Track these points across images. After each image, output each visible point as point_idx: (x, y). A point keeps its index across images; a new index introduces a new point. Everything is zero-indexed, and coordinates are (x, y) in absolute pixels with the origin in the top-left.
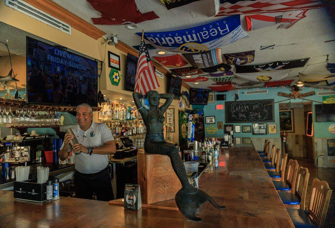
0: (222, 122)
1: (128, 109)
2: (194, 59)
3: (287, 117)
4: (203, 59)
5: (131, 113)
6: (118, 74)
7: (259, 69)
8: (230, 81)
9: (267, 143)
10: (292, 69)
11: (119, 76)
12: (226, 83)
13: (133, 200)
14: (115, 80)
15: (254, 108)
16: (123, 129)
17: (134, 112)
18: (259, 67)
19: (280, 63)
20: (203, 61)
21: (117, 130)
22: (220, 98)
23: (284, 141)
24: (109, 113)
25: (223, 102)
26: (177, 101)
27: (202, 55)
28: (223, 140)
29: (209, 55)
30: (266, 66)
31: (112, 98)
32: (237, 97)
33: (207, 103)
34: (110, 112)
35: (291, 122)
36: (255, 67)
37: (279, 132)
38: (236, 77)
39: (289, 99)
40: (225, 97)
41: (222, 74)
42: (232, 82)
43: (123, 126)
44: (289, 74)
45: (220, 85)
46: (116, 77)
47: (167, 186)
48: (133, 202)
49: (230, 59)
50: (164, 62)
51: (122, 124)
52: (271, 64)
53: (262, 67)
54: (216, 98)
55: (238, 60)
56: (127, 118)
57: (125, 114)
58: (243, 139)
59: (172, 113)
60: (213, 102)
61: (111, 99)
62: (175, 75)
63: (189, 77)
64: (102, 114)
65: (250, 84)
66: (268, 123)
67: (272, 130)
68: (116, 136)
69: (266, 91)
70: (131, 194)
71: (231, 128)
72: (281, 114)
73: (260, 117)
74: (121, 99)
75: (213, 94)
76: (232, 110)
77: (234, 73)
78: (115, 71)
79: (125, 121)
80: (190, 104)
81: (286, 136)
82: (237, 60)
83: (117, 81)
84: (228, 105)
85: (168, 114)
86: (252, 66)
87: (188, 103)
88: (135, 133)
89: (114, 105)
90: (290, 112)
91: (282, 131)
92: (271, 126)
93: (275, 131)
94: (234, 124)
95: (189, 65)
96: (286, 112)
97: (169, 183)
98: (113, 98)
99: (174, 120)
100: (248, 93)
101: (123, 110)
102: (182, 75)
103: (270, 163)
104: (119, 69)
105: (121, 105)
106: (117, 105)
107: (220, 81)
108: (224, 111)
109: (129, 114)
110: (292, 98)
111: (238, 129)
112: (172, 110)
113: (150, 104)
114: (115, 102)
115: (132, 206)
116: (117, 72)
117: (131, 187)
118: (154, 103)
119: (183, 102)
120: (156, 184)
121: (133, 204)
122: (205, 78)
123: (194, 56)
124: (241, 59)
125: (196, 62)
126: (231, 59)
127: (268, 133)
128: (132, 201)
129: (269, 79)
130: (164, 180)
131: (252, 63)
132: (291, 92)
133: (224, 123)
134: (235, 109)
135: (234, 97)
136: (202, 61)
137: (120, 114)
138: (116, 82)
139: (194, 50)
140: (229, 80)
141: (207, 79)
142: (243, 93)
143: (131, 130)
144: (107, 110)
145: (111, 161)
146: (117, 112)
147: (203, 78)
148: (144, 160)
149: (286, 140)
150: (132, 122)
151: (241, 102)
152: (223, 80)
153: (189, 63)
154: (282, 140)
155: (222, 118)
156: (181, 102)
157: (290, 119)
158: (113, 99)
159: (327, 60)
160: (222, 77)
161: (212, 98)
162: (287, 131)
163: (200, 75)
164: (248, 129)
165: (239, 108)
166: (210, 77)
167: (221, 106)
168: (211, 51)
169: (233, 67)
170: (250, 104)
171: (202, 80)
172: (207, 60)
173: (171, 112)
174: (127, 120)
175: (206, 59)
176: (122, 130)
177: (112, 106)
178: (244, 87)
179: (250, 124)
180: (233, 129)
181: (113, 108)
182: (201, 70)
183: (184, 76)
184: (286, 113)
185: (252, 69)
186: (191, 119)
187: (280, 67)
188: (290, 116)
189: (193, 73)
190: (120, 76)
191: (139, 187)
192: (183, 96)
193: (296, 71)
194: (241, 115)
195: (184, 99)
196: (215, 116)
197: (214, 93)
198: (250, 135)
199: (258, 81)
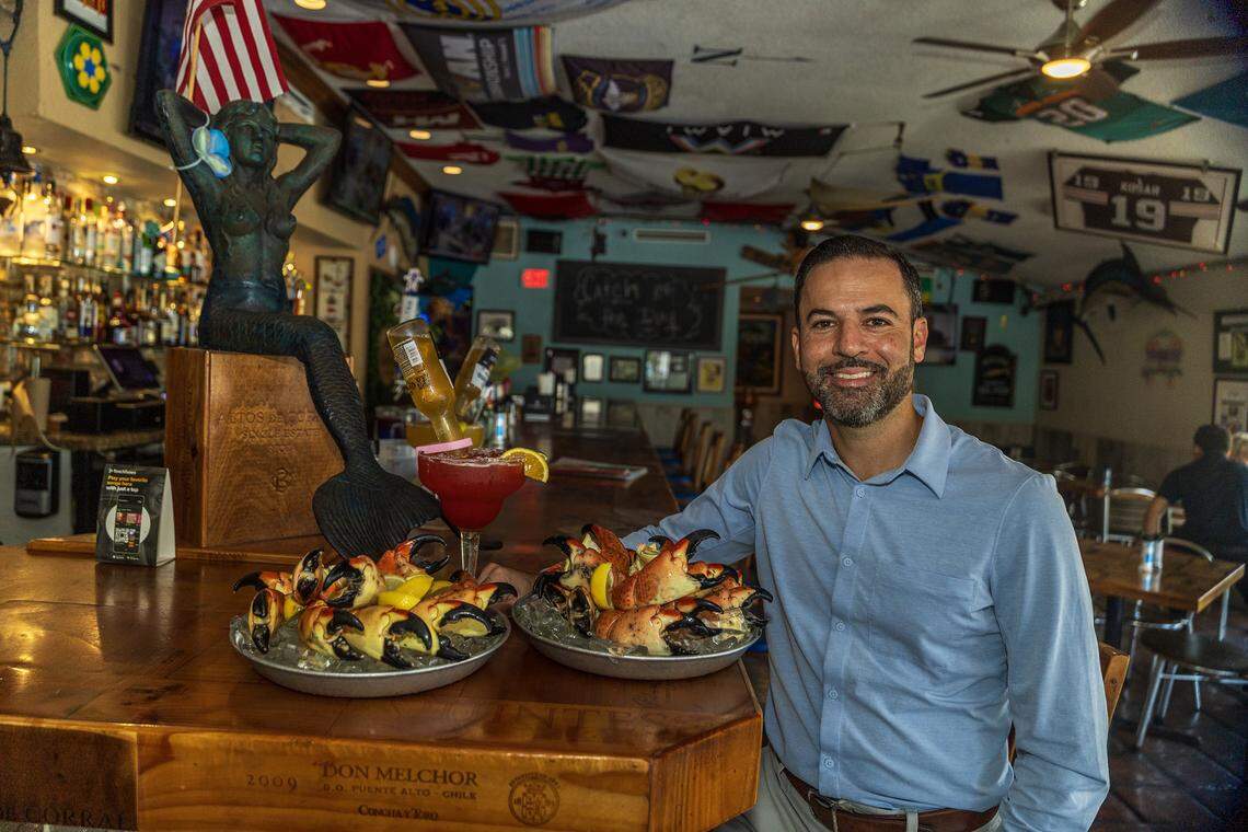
0: (539, 339)
1: (143, 228)
2: (448, 53)
3: (764, 338)
4: (480, 59)
5: (157, 252)
6: (102, 54)
7: (685, 142)
8: (581, 176)
9: (688, 417)
10: (790, 160)
11: (103, 63)
12: (566, 184)
13: (137, 526)
14: (83, 80)
15: (656, 293)
16: (113, 315)
17: (172, 248)
18: (684, 134)
19: (756, 129)
20: (481, 70)
21: (84, 314)
22: (541, 243)
23: (745, 423)
24: (48, 233)
25: (551, 259)
26: (368, 231)
27: (477, 44)
28: (532, 392)
29: (504, 48)
30: (706, 136)
31: (64, 170)
32: (600, 244)
33: (488, 257)
34: (54, 227)
35: (772, 358)
36: (669, 130)
37: (731, 388)
38: (604, 165)
39: (775, 275)
40: (560, 244)
41: (550, 145)
42: (588, 183)
43: (117, 301)
44: (781, 180)
45: (541, 193)
46: (90, 68)
47: (289, 483)
48: (137, 535)
49: (584, 80)
50: (320, 45)
51: (110, 294)
52: (724, 126)
53: (694, 135)
54: (524, 241)
55: (613, 90)
56: (137, 267)
57: (128, 250)
58: (609, 404)
59: (343, 275)
60: (513, 255)
61: (61, 174)
62: (364, 117)
63: (424, 135)
64: (11, 233)
65: (651, 203)
66: (698, 354)
67: (710, 380)
68: (78, 340)
69: (702, 237)
70: (131, 503)
71: (569, 361)
72: (745, 327)
73: (673, 327)
74: (111, 180)
75: (514, 225)
76: (581, 297)
77: (597, 145)
78: (87, 40)
79: (126, 284)
80: (420, 253)
81: (753, 407)
82: (607, 87)
83: (95, 88)
84: (567, 274)
85: (328, 279)
86: (661, 126)
87: (413, 249)
88: (173, 338)
89: (74, 201)
90: (773, 324)
91: (741, 389)
92: (707, 362)
93: (718, 386)
94: (583, 348)
95: (423, 83)
96: (761, 321)
97: (299, 472)
98: (70, 172)
99: (349, 307)
100: (641, 235)
101: (118, 232)
102: (392, 121)
103: (686, 482)
104: (108, 37)
105: (113, 209)
106: (90, 204)
107: (542, 171)
108: (550, 295)
109: (145, 253)
110: (784, 272)
111: (593, 366)
112: (344, 267)
113: (235, 157)
114: (81, 191)
115: (131, 550)
116: (94, 46)
117: (129, 476)
118: (251, 154)
119: (393, 237)
120: (243, 473)
121: (137, 541)
122: (486, 151)
123: (445, 40)
124: (625, 87)
125: (453, 67)
126: (589, 81)
127: (697, 390)
128: (132, 532)
129: (712, 186)
130: (278, 459)
131: (663, 115)
132: (783, 251)
133: (546, 342)
134: (591, 291)
135: (589, 242)
136: (475, 66)
137: (103, 247)
138: (86, 92)
139: (447, 4)
140: (577, 172)
141: (494, 158)
142: (624, 234)
143: (151, 324)
144: (38, 218)
145: (54, 442)
146: (91, 231)
147: (479, 149)
148: (194, 376)
149: (752, 420)
150: (160, 292)
151: (614, 267)
152: (554, 171)
153: (425, 72)
154: (739, 418)
155: (541, 322)
156: (384, 238)
157: (770, 347)
158: (69, 176)
159: (899, 140)
160: (551, 156)
161: (509, 241)
162: (758, 390)
163: (469, 133)
164: (629, 370)
165: (607, 288)
166: (506, 151)
167: (538, 276)
168: (516, 32)
169: (593, 115)
170: (646, 276)
171: (474, 157)
172: (496, 65)
173: (338, 270)
174: (136, 277)
175: (493, 62)
176: (111, 318)
177: (67, 203)
178: (630, 211)
179: (638, 353)
180: (578, 366)
181: (66, 213)
182: (472, 113)
183: (401, 126)
184: (762, 326)
185: (660, 139)
186: (413, 286)
187: (752, 143)
188: (772, 336)
189: (440, 120)
190: (110, 69)
191: (164, 476)
192: (393, 213)
193: (802, 170)
194: (608, 318)
195: (397, 228)
196: (513, 314)
197: (518, 223)
198: (635, 391)
199: (678, 189)
